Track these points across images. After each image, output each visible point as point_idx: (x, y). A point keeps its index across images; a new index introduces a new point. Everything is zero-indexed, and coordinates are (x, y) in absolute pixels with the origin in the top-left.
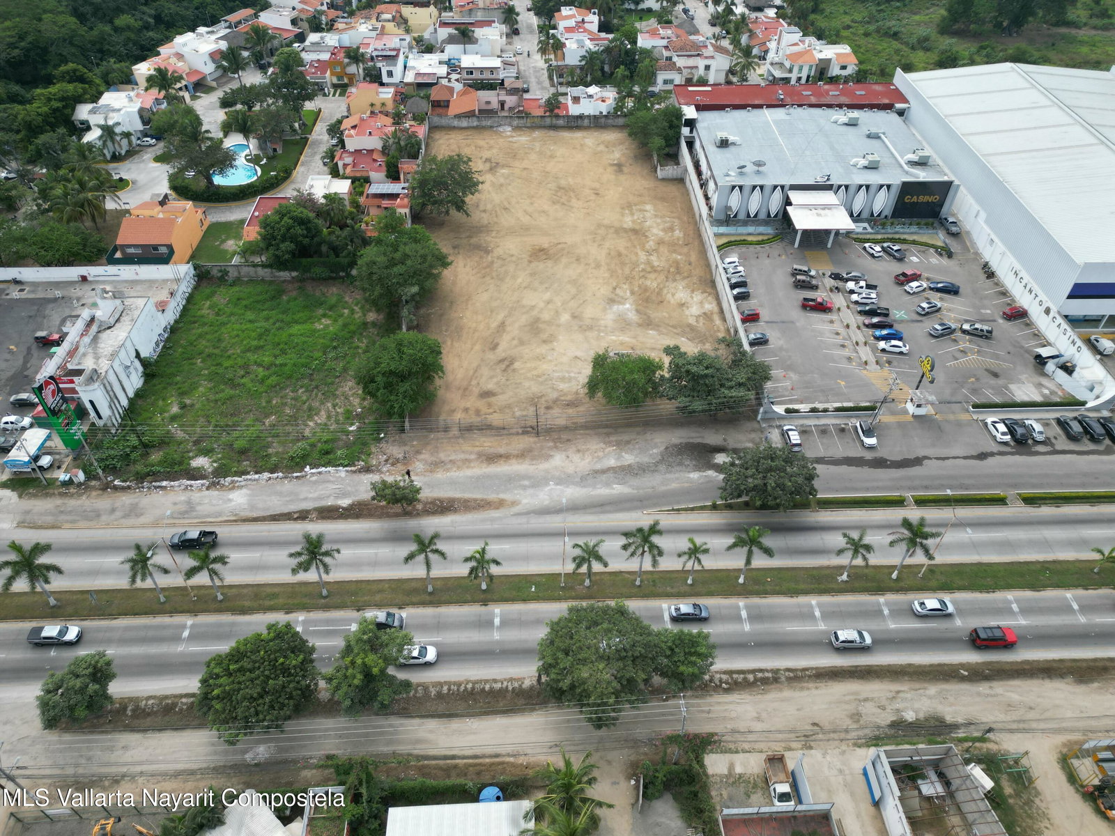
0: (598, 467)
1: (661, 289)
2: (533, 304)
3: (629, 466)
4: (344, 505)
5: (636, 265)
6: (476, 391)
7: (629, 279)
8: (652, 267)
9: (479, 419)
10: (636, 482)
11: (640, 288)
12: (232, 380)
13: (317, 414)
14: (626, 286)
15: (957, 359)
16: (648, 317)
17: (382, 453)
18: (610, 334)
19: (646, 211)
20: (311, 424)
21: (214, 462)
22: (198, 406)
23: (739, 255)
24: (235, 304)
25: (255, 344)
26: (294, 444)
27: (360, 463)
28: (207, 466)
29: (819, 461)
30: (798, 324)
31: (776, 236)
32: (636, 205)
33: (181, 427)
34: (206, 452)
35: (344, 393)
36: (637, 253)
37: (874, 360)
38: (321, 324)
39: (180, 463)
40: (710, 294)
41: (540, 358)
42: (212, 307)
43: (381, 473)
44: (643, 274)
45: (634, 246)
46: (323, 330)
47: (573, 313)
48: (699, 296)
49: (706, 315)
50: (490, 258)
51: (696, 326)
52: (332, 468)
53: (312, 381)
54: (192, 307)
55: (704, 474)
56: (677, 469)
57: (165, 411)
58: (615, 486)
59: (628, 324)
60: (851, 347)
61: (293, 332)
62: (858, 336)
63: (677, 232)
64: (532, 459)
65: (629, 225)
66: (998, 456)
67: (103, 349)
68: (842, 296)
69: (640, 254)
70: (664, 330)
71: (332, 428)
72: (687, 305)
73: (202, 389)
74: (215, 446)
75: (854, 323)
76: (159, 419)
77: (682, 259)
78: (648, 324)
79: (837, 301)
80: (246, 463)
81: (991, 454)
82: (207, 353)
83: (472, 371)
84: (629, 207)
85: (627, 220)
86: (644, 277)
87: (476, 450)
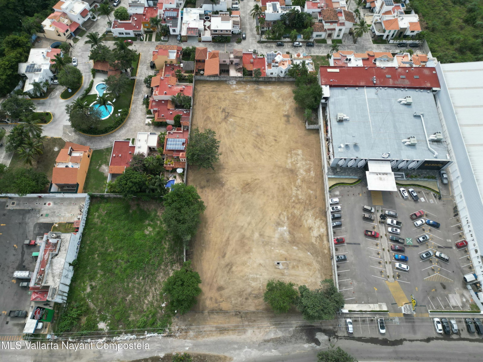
0: (267, 338)
1: (301, 216)
2: (243, 225)
3: (279, 338)
4: (162, 357)
5: (290, 197)
6: (216, 286)
7: (287, 207)
8: (298, 199)
9: (217, 305)
10: (281, 348)
11: (292, 215)
12: (111, 270)
13: (148, 295)
14: (285, 213)
15: (429, 275)
16: (294, 236)
17: (176, 325)
18: (276, 248)
19: (298, 155)
20: (146, 302)
21: (107, 326)
22: (98, 287)
23: (340, 192)
24: (109, 216)
25: (119, 245)
26: (140, 315)
27: (167, 330)
28: (105, 328)
29: (360, 339)
30: (361, 246)
31: (359, 180)
32: (294, 150)
33: (92, 301)
34: (104, 319)
35: (159, 280)
36: (291, 188)
37: (392, 274)
38: (148, 231)
39: (94, 326)
40: (323, 221)
41: (244, 264)
42: (99, 217)
43: (176, 337)
44: (293, 204)
45: (291, 183)
46: (149, 235)
47: (260, 232)
48: (318, 222)
49: (320, 237)
50: (223, 190)
51: (315, 245)
52: (156, 334)
53: (145, 271)
54: (90, 217)
55: (311, 345)
56: (300, 341)
57: (84, 290)
58: (273, 350)
59: (285, 242)
60: (383, 264)
61: (136, 237)
62: (387, 256)
63: (312, 172)
64: (239, 332)
65: (289, 166)
66: (435, 340)
67: (55, 270)
68: (384, 227)
69: (293, 189)
70: (301, 247)
71: (155, 304)
72: (312, 229)
73: (99, 275)
74: (107, 315)
75: (387, 246)
76: (83, 295)
77: (312, 193)
78: (294, 242)
79: (382, 230)
80: (121, 326)
81: (433, 339)
82: (99, 251)
83: (214, 273)
84: (290, 151)
85: (289, 162)
86: (294, 207)
87: (215, 325)
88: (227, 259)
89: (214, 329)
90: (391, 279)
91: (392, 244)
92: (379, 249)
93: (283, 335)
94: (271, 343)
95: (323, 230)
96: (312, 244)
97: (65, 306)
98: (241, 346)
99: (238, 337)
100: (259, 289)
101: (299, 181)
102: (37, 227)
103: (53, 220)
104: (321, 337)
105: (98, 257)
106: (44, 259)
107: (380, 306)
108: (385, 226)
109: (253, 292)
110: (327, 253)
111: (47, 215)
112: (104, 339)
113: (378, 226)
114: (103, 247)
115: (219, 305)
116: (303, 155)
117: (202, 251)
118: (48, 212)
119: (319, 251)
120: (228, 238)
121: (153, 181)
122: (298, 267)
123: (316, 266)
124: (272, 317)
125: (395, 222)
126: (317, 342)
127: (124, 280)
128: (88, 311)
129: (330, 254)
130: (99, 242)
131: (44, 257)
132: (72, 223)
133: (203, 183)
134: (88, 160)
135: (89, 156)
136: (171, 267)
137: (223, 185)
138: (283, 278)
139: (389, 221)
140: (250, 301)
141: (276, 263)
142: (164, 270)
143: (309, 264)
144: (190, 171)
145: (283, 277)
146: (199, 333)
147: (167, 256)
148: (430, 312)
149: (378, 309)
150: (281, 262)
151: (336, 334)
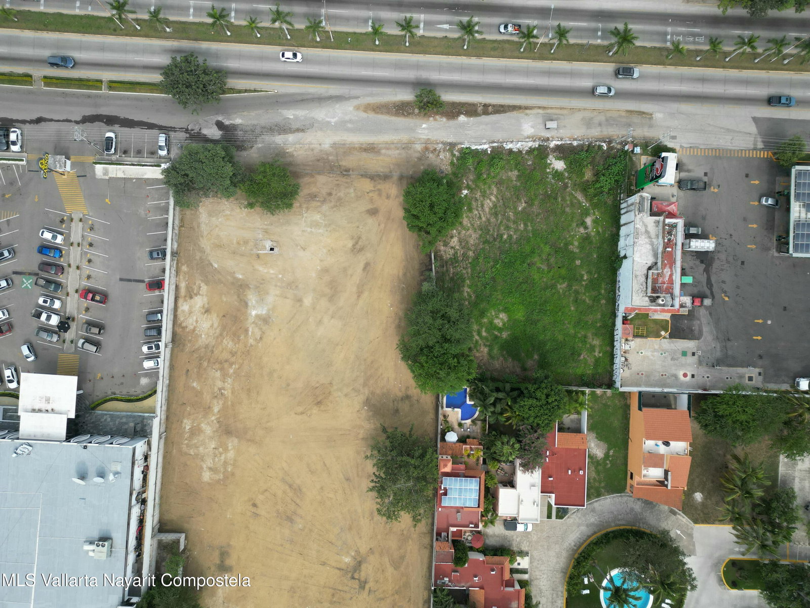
2: (332, 321)
3: (280, 134)
5: (237, 374)
6: (381, 217)
7: (246, 353)
9: (379, 187)
10: (278, 119)
11: (239, 337)
12: (556, 252)
13: (491, 209)
14: (251, 341)
15: (8, 221)
16: (238, 297)
17: (443, 161)
18: (273, 276)
19: (210, 469)
20: (493, 199)
21: (550, 164)
22: (574, 225)
23: (139, 383)
24: (574, 348)
25: (548, 293)
26: (501, 179)
27: (457, 154)
28: (553, 160)
29: (151, 126)
30: (118, 277)
31: (94, 408)
32: (218, 481)
33: (580, 203)
34: (557, 174)
35: (475, 231)
36: (233, 393)
37: (73, 224)
38: (502, 319)
39: (571, 163)
40: (180, 324)
41: (332, 251)
42: (592, 348)
43: (442, 143)
44: (233, 359)
45: (233, 405)
46: (499, 311)
47: (301, 306)
48: (190, 323)
49: (190, 295)
50: (367, 392)
51: (202, 281)
52: (473, 147)
53: (499, 247)
54: (608, 348)
55: (231, 122)
56: (248, 128)
57: (595, 222)
58: (292, 117)
59: (257, 287)
60: (85, 244)
61: (521, 307)
62: (74, 256)
63: (188, 427)
64: (344, 144)
65: (232, 443)
66: (28, 119)
67: (646, 243)
68: (68, 311)
69: (230, 391)
70: (229, 278)
71: (479, 194)
72: (204, 311)
73: (576, 243)
74: (553, 181)
75: (70, 273)
76: (597, 213)
77: (193, 382)
78: (241, 287)
79: (74, 304)
80: (530, 163)
81: (31, 122)
82: (582, 285)
83: (384, 238)
84: (226, 478)
85: (232, 452)
86: (233, 354)
87: (381, 158)
88: (361, 260)
89: (383, 151)
90: (76, 217)
91: (61, 279)
92: (87, 269)
93: (273, 138)
94: (294, 127)
95: (184, 307)
96: (207, 283)
97: (622, 195)
98: (341, 125)
99: (345, 138)
100: (308, 209)
101: (216, 409)
102: (696, 332)
103: (672, 345)
104: (213, 132)
105: (582, 276)
106: (671, 268)
107: (106, 172)
108: (65, 312)
109: (319, 204)
110: (183, 264)
111: (684, 354)
112: (552, 144)
113: (79, 313)
114: (577, 292)
115: (374, 187)
116: (202, 468)
117: (405, 274)
118: (683, 359)
119: (197, 270)
120: (359, 296)
121: (498, 408)
122: (238, 243)
123: (205, 244)
124: (290, 164)
125: (44, 317)
126: (220, 125)
127: (533, 234)
128: (584, 188)
129: (177, 264)
130: (584, 301)
131: (672, 271)
132: (636, 336)
133: (405, 407)
134: (631, 468)
135: (632, 474)
136: (456, 253)
137: (367, 402)
138: (266, 225)
139: (55, 320)
140: (324, 191)
141: (276, 249)
142: (469, 249)
143: (219, 246)
144: (432, 435)
145: (265, 227)
146: (407, 146)
147: (464, 271)
148: (23, 160)
149: (111, 168)
150: (268, 251)
151: (188, 135)
